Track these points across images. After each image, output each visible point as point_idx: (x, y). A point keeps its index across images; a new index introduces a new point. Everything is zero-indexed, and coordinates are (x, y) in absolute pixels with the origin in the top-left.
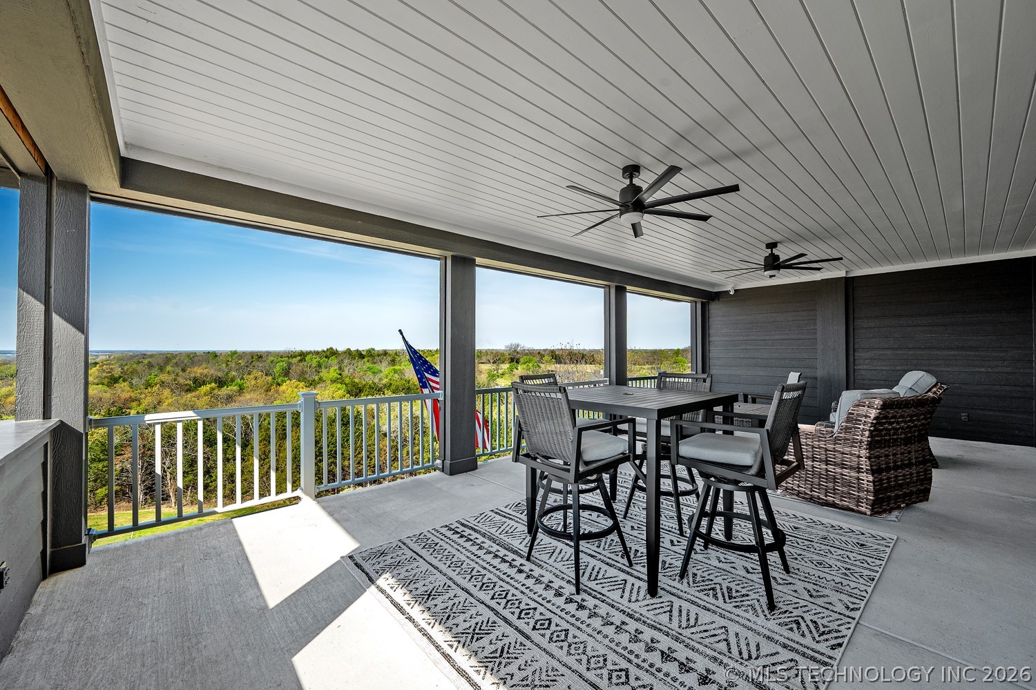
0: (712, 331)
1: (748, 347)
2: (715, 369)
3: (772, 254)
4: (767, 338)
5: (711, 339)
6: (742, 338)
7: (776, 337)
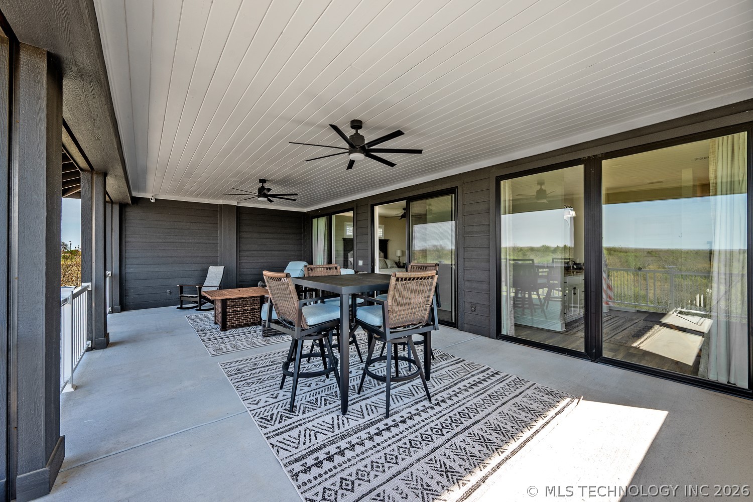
0: (128, 233)
1: (166, 248)
2: (132, 268)
4: (183, 241)
5: (128, 239)
6: (161, 241)
7: (190, 241)
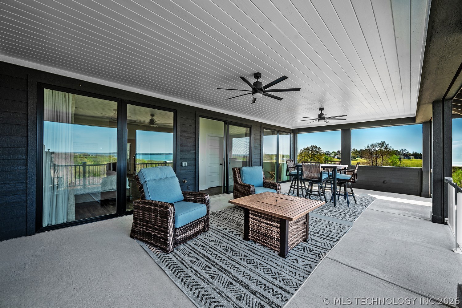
3: (257, 82)
